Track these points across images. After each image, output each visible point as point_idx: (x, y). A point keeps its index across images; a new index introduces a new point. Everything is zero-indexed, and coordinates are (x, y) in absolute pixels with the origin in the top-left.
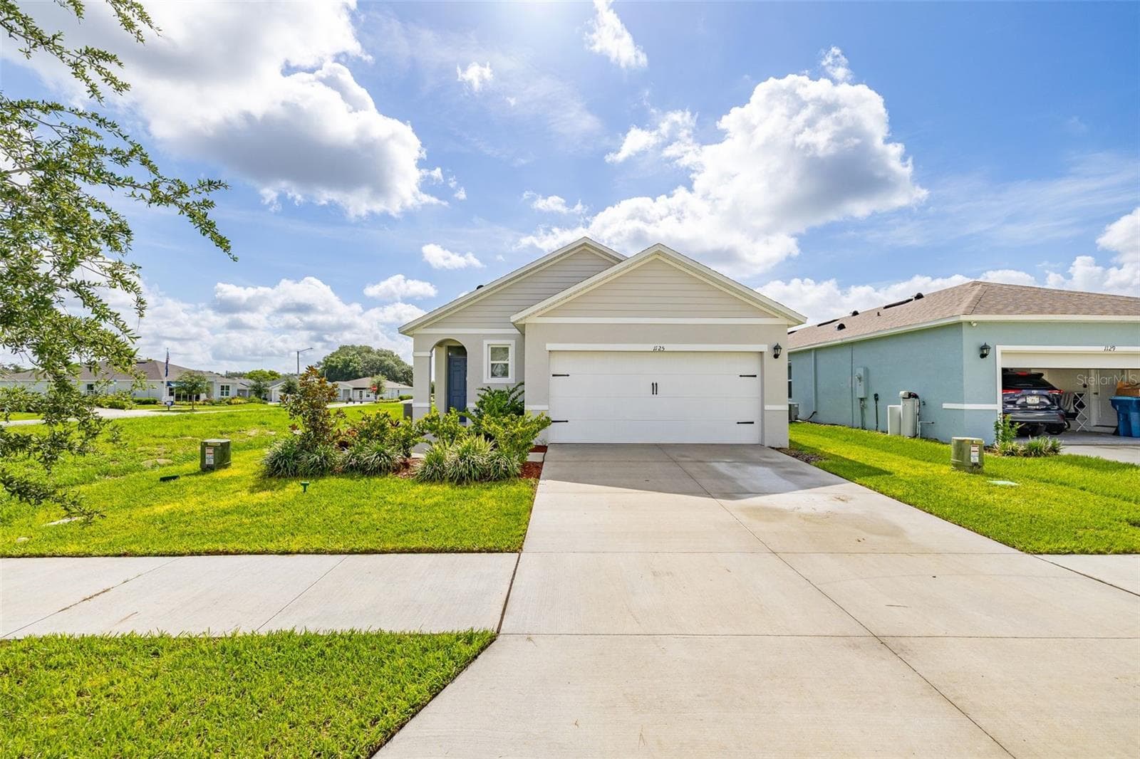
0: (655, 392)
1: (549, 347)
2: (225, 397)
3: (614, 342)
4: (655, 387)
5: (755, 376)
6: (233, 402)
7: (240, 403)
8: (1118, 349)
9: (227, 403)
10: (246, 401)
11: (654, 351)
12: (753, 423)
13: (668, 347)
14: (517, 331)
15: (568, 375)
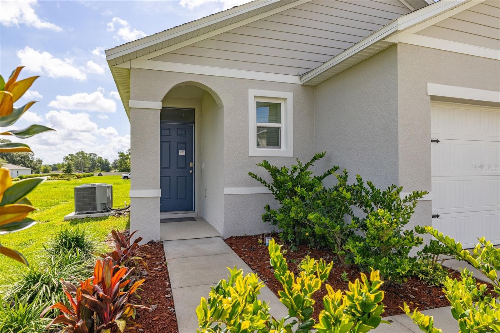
1: (435, 89)
14: (295, 80)
15: (437, 141)
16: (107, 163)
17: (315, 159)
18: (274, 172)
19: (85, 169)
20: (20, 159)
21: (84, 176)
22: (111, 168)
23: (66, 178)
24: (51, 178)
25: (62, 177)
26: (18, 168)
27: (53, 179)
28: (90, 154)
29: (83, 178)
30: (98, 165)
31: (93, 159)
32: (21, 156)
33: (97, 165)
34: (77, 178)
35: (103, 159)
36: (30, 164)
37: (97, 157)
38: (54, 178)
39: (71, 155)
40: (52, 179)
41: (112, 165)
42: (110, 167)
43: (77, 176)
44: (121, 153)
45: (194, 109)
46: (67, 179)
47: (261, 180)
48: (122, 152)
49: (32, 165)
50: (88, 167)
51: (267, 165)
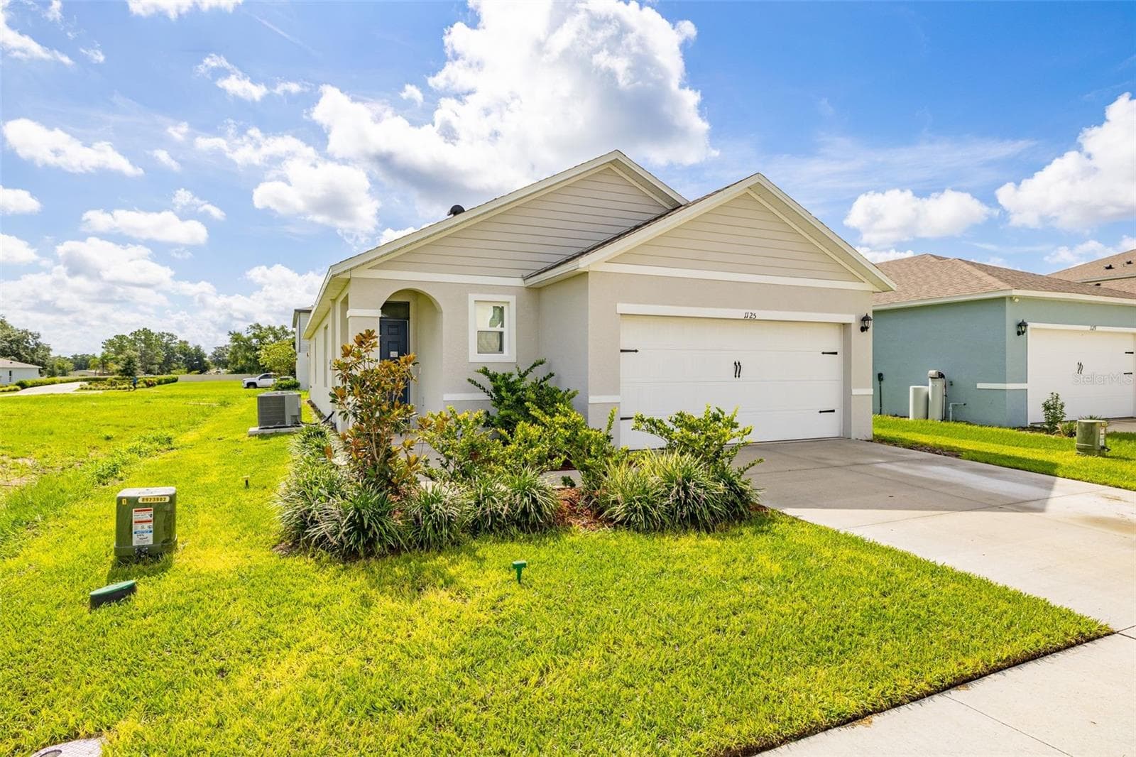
0: (737, 375)
1: (623, 308)
3: (705, 305)
5: (837, 353)
8: (1098, 328)
11: (745, 318)
12: (833, 411)
13: (761, 315)
14: (519, 282)
15: (636, 351)
16: (199, 355)
17: (535, 365)
18: (493, 378)
19: (152, 367)
20: (8, 345)
21: (160, 383)
22: (208, 364)
23: (123, 387)
24: (89, 387)
25: (113, 384)
26: (11, 366)
27: (93, 387)
28: (162, 335)
29: (158, 386)
30: (179, 359)
31: (167, 346)
32: (9, 339)
33: (177, 359)
34: (145, 385)
35: (191, 346)
36: (30, 355)
37: (177, 341)
38: (96, 386)
39: (121, 338)
40: (91, 389)
41: (210, 358)
42: (205, 362)
43: (145, 382)
44: (235, 334)
45: (409, 303)
46: (125, 388)
47: (480, 386)
48: (237, 332)
49: (35, 358)
50: (159, 364)
51: (485, 372)
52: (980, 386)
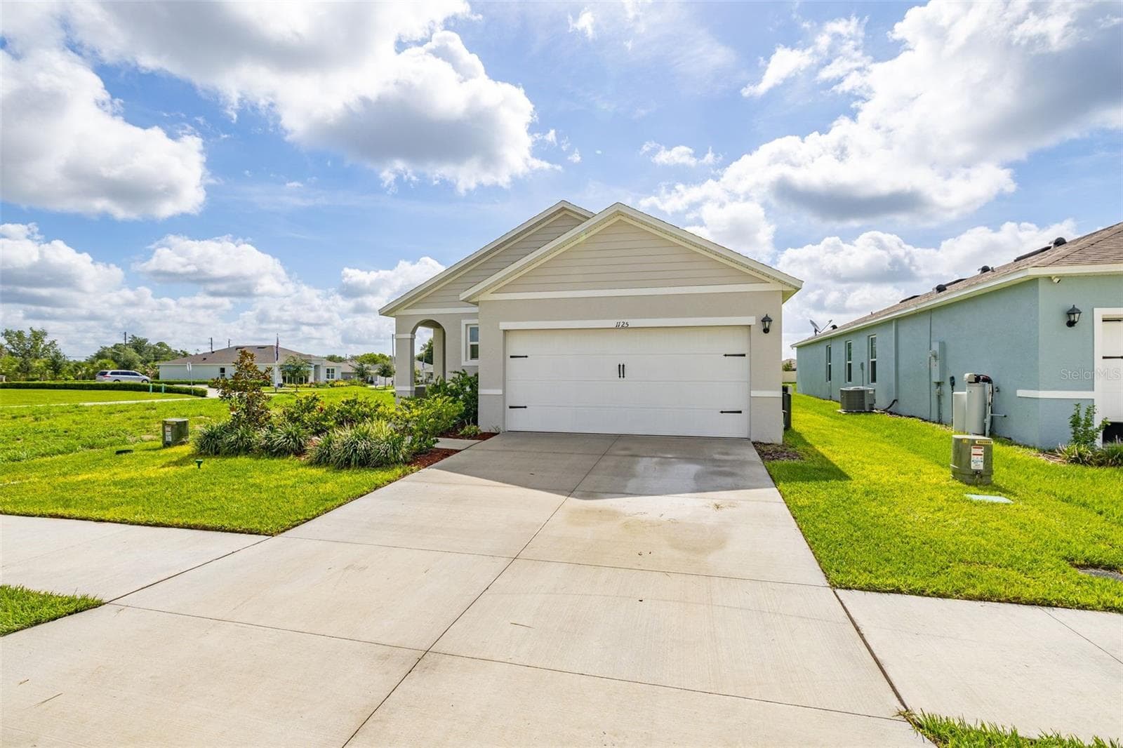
0: (622, 375)
1: (504, 325)
2: (330, 379)
3: (573, 318)
4: (622, 370)
5: (744, 355)
6: (335, 385)
7: (342, 386)
9: (331, 385)
10: (347, 384)
11: (617, 327)
12: (740, 412)
13: (633, 323)
15: (526, 357)
52: (1020, 393)
